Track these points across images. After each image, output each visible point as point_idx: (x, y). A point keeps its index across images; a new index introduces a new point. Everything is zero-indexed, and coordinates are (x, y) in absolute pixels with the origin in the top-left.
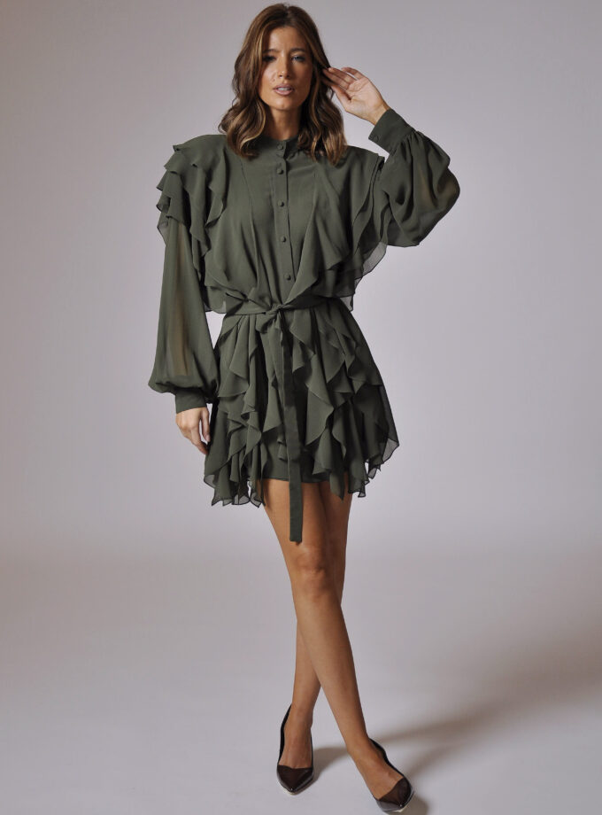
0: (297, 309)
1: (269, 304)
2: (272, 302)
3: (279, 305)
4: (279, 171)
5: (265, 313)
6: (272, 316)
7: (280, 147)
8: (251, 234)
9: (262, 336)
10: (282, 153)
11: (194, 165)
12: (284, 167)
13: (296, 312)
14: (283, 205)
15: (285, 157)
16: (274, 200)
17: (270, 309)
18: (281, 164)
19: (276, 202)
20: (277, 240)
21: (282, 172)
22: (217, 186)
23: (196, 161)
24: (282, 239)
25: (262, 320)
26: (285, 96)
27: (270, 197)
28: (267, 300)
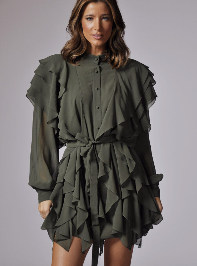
0: (102, 143)
1: (87, 141)
2: (89, 140)
3: (93, 142)
4: (96, 71)
5: (85, 146)
6: (89, 147)
7: (96, 59)
8: (80, 105)
9: (84, 159)
10: (97, 62)
11: (50, 71)
12: (98, 69)
13: (102, 145)
14: (98, 89)
15: (99, 64)
16: (93, 87)
17: (88, 144)
18: (97, 68)
19: (94, 88)
20: (94, 108)
21: (97, 72)
22: (62, 81)
23: (51, 69)
24: (97, 107)
25: (84, 150)
26: (98, 39)
27: (91, 85)
28: (86, 139)
